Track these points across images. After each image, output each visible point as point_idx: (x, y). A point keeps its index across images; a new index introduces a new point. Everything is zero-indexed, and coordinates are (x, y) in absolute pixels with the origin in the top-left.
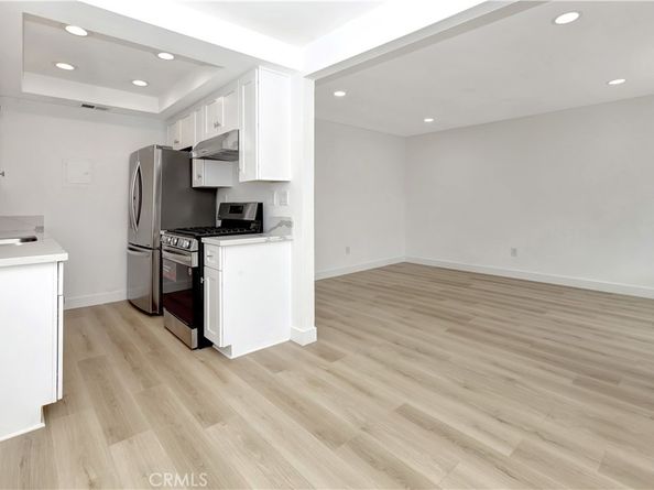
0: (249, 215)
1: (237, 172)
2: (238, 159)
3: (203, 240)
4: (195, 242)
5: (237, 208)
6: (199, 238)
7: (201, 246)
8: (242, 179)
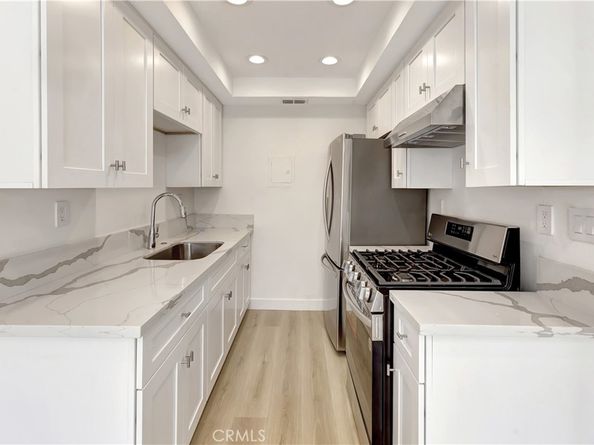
0: (488, 248)
1: (461, 165)
2: (464, 144)
3: (394, 295)
4: (378, 296)
5: (461, 229)
6: (385, 291)
7: (388, 311)
8: (471, 182)
